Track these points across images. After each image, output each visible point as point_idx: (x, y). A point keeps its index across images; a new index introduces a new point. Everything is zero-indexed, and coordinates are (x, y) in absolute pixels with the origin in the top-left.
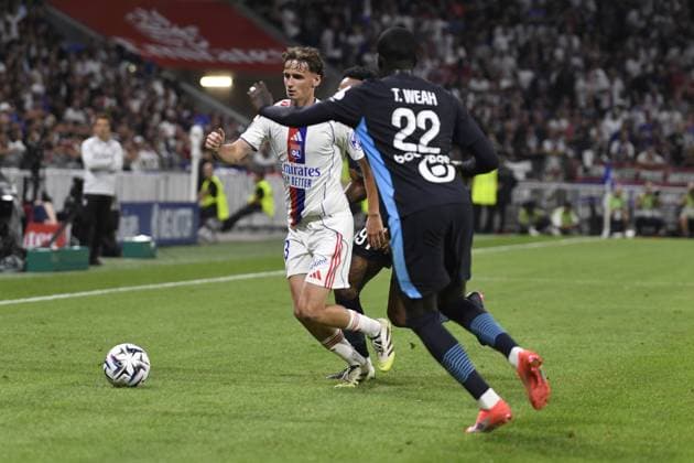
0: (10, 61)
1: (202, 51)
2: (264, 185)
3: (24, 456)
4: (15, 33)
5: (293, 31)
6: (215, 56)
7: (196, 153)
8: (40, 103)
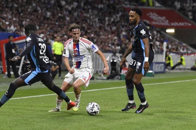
0: (117, 26)
1: (167, 23)
2: (183, 58)
3: (122, 127)
4: (118, 19)
5: (191, 17)
6: (170, 24)
7: (165, 49)
8: (125, 37)
